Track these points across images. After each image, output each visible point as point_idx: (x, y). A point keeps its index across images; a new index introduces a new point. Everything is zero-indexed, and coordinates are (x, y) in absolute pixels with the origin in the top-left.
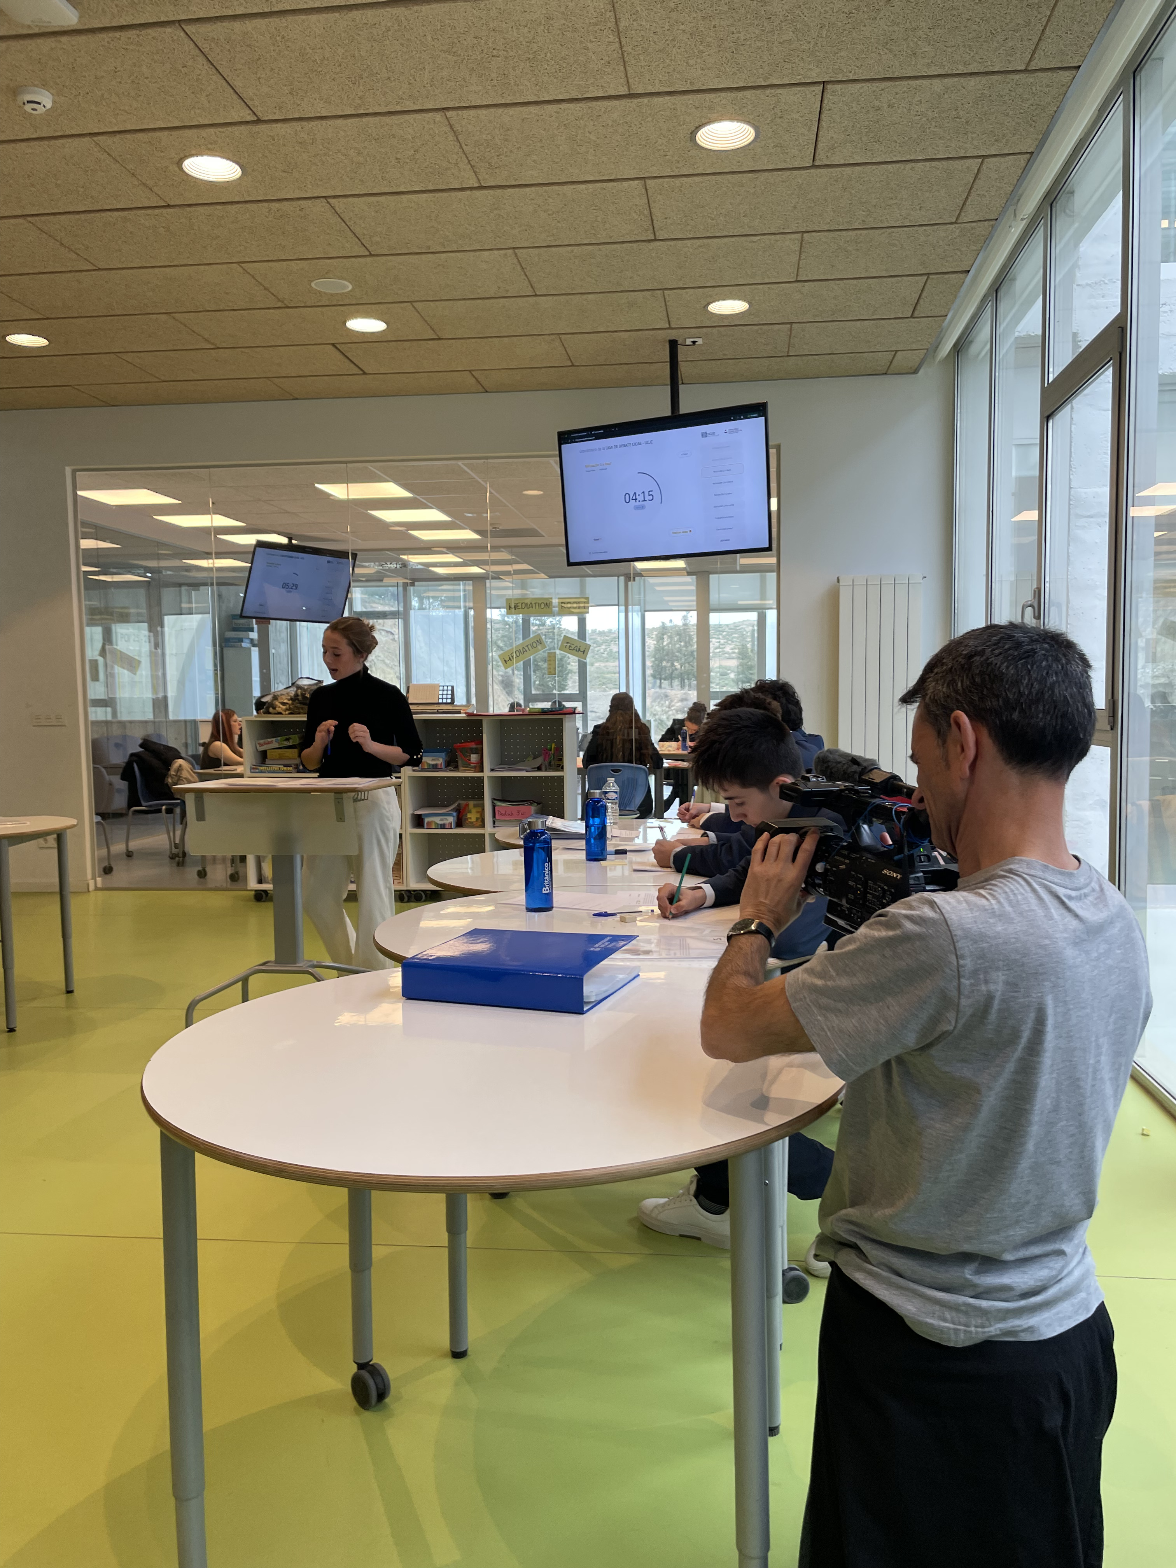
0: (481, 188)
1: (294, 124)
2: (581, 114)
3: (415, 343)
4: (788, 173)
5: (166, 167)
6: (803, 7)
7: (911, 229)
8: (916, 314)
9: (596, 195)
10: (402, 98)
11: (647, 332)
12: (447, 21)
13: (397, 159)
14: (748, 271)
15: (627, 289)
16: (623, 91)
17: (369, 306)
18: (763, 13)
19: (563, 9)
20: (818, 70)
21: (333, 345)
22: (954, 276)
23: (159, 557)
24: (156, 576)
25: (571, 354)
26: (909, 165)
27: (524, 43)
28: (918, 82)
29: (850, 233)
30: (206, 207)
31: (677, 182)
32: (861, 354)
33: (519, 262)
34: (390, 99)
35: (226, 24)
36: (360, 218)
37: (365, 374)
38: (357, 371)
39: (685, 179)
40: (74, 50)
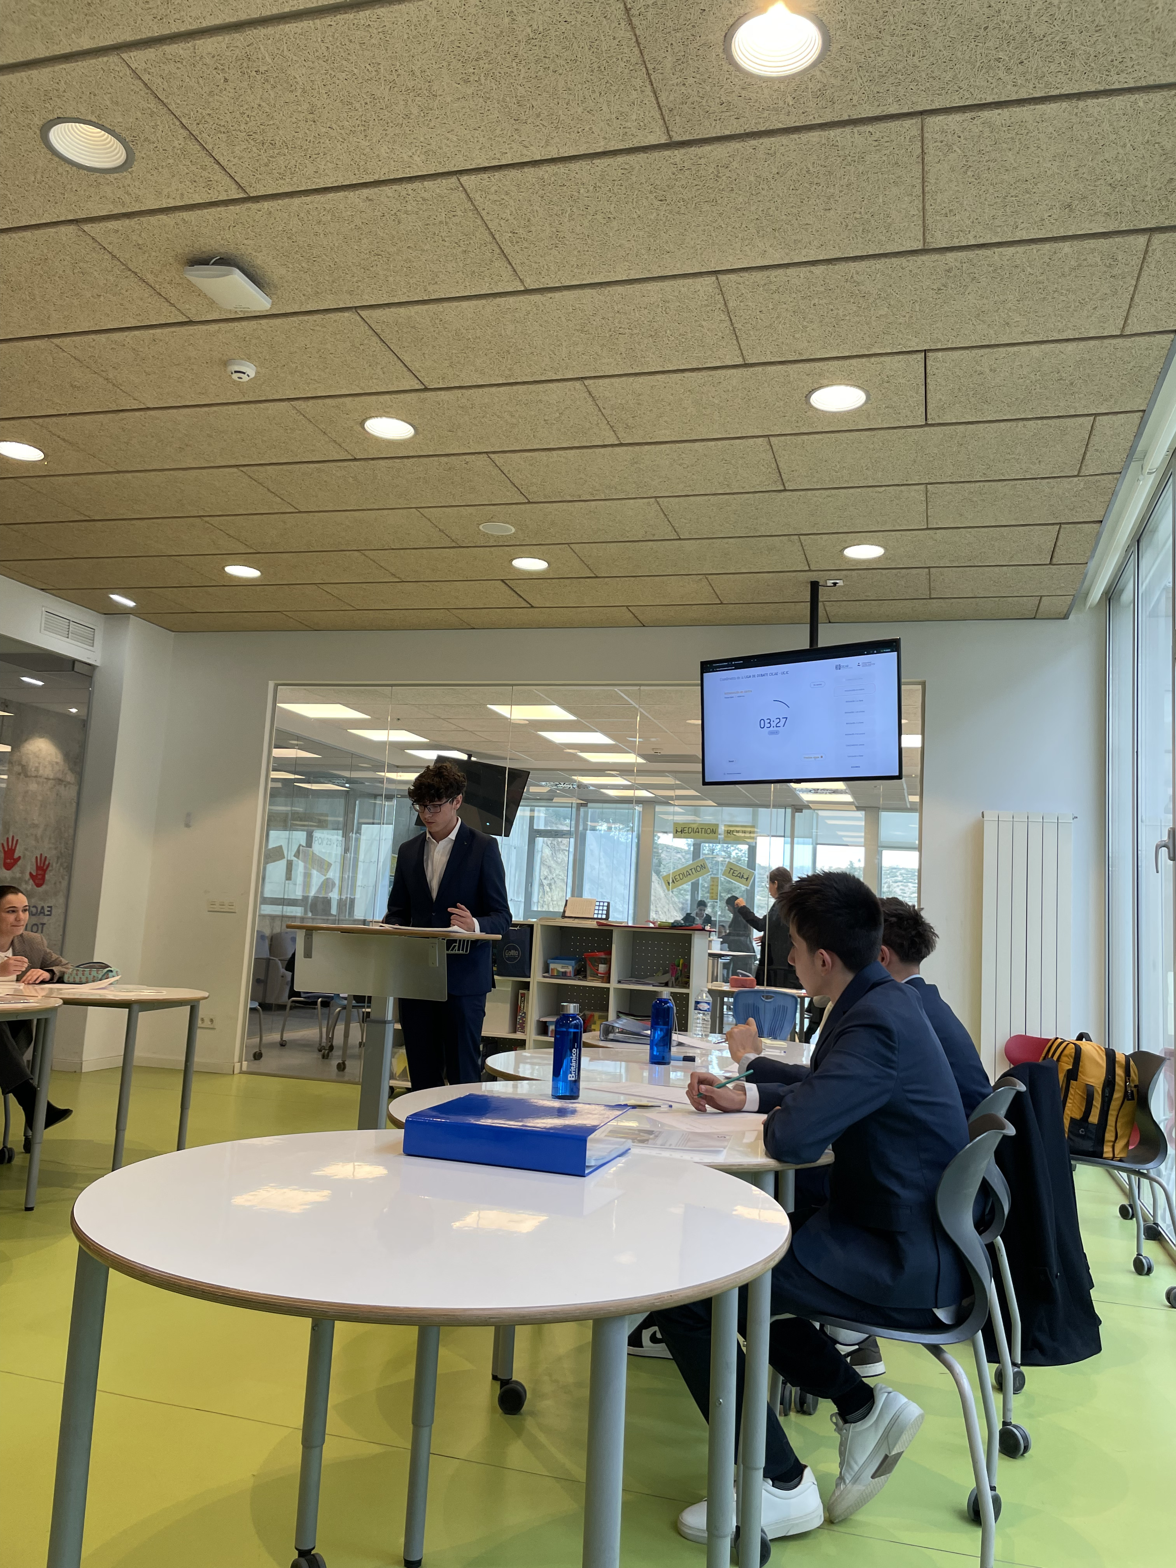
0: (621, 445)
1: (456, 391)
2: (703, 381)
3: (575, 581)
4: (903, 431)
5: (352, 427)
6: (893, 286)
7: (1034, 481)
8: (1055, 561)
9: (725, 451)
10: (545, 370)
11: (788, 574)
12: (577, 306)
13: (545, 420)
14: (878, 519)
15: (764, 534)
16: (740, 361)
17: (531, 547)
18: (857, 292)
19: (676, 294)
20: (917, 340)
21: (502, 580)
22: (1086, 525)
23: (351, 768)
24: (354, 786)
25: (718, 592)
26: (1021, 424)
27: (645, 322)
28: (1016, 349)
29: (973, 485)
30: (386, 460)
31: (799, 439)
32: (1005, 599)
33: (662, 509)
34: (535, 371)
35: (393, 310)
36: (518, 471)
37: (532, 607)
38: (524, 604)
39: (806, 437)
40: (272, 331)
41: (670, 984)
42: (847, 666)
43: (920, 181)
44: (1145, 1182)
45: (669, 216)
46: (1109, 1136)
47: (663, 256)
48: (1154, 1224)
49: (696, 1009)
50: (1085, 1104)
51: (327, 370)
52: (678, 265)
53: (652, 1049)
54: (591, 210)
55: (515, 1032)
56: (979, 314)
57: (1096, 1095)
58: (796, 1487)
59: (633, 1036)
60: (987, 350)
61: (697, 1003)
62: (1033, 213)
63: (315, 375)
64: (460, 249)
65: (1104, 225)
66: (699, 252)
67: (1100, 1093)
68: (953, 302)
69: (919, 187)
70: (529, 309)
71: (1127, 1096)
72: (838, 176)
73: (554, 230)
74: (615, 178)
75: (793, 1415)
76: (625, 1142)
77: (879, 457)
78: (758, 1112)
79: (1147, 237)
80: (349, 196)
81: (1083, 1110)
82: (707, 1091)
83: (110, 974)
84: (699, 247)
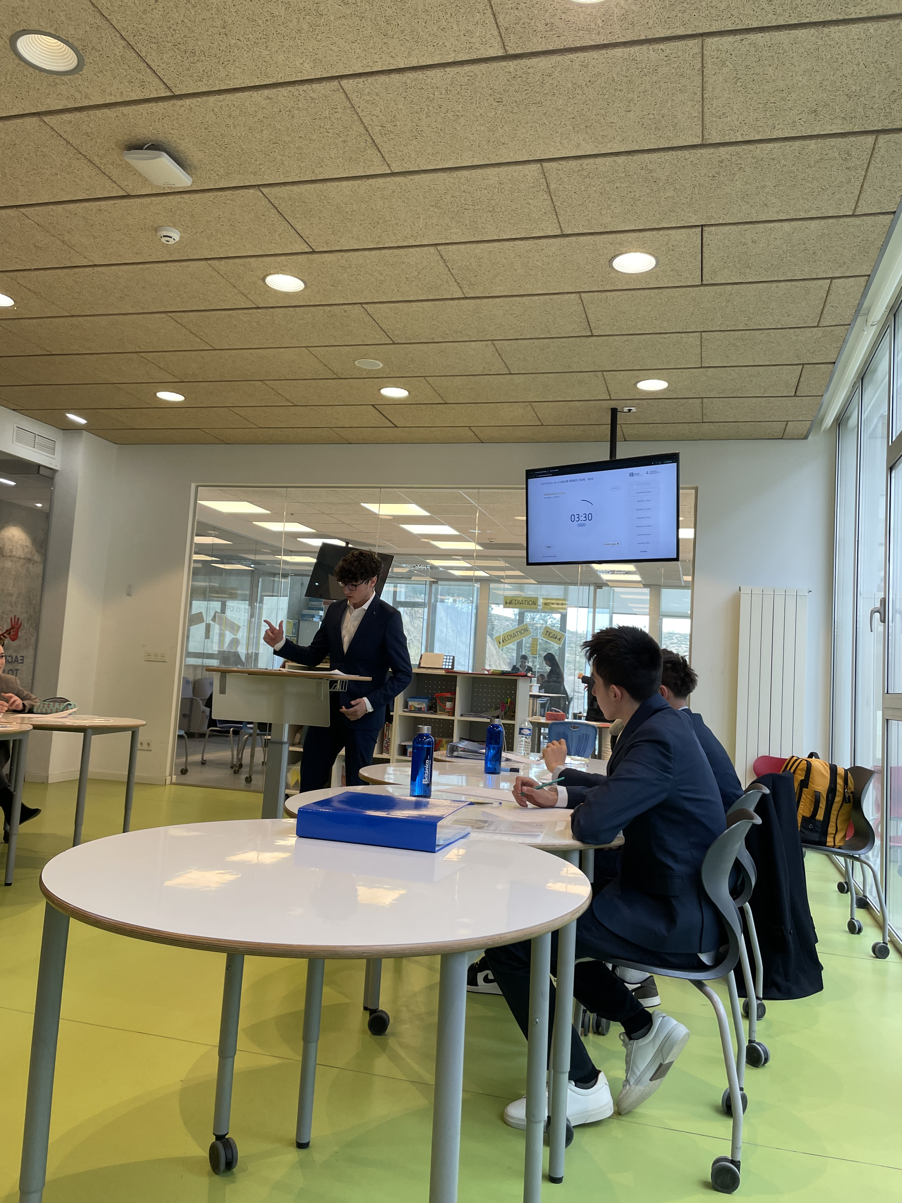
0: (466, 298)
1: (337, 254)
2: (529, 248)
3: (429, 406)
4: (684, 289)
5: (256, 282)
6: (678, 173)
7: (784, 330)
8: (798, 394)
9: (546, 304)
10: (406, 237)
11: (594, 402)
12: (432, 186)
13: (406, 278)
14: (664, 360)
15: (576, 370)
16: (558, 232)
17: (395, 379)
18: (650, 178)
19: (510, 177)
20: (696, 217)
21: (373, 405)
22: (823, 366)
23: (256, 552)
24: (258, 566)
25: (540, 416)
26: (774, 285)
27: (485, 200)
28: (772, 225)
29: (737, 333)
30: (282, 309)
31: (604, 295)
32: (760, 423)
33: (497, 349)
34: (399, 238)
35: (288, 188)
36: (385, 318)
37: (396, 427)
38: (390, 425)
39: (609, 293)
40: (193, 204)
41: (500, 717)
42: (638, 474)
43: (700, 89)
44: (857, 864)
45: (505, 114)
46: (831, 830)
47: (500, 147)
48: (864, 896)
49: (520, 733)
50: (813, 806)
51: (236, 236)
52: (511, 155)
53: (486, 763)
54: (444, 109)
55: (382, 753)
56: (744, 198)
57: (821, 798)
58: (593, 1087)
59: (473, 754)
60: (749, 226)
61: (521, 729)
62: (787, 117)
63: (227, 240)
64: (341, 139)
65: (842, 127)
66: (528, 143)
67: (825, 798)
68: (724, 187)
69: (699, 94)
70: (394, 188)
71: (845, 800)
72: (637, 84)
73: (414, 124)
74: (462, 84)
75: (591, 1035)
76: (465, 828)
77: (665, 310)
78: (567, 808)
79: (874, 137)
80: (253, 96)
81: (812, 810)
82: (528, 791)
83: (69, 707)
84: (527, 140)
